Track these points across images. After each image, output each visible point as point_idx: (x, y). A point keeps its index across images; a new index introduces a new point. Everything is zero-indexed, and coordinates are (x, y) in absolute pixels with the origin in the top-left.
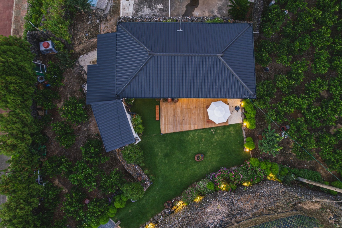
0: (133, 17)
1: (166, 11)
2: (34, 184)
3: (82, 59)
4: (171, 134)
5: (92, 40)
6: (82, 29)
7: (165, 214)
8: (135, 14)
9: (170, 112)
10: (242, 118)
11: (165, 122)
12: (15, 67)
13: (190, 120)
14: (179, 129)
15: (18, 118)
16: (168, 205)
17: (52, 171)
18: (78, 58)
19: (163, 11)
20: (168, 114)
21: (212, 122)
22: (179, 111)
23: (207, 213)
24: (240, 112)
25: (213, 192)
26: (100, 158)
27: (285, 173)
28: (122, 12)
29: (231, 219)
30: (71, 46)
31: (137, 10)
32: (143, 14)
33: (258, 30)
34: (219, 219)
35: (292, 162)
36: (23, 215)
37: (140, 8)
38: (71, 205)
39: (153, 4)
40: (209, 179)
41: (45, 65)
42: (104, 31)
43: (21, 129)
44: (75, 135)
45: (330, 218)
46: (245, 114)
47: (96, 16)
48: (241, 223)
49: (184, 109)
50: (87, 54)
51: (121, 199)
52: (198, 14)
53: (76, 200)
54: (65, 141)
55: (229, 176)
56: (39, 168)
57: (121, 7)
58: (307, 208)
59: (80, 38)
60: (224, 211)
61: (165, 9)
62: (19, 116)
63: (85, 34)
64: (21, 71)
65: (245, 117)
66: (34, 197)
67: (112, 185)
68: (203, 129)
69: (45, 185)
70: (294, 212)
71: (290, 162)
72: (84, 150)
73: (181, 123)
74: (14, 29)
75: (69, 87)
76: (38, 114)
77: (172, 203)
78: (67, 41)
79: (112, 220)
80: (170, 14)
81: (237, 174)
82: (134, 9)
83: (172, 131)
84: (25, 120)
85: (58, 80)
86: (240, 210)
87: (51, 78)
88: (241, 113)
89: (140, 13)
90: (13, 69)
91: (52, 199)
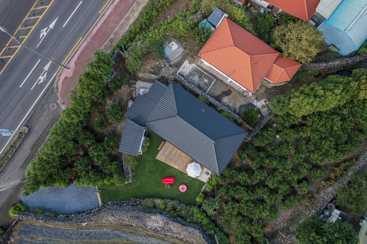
1: (208, 86)
3: (139, 83)
4: (161, 162)
5: (152, 75)
6: (151, 64)
7: (128, 203)
8: (188, 75)
9: (169, 150)
10: (207, 180)
11: (162, 153)
13: (177, 162)
14: (168, 162)
18: (137, 81)
19: (206, 85)
20: (167, 150)
22: (174, 152)
23: (151, 219)
24: (209, 176)
25: (162, 210)
27: (209, 227)
28: (181, 69)
29: (162, 230)
30: (137, 71)
31: (191, 74)
32: (193, 79)
33: (250, 138)
34: (155, 226)
35: (219, 224)
37: (194, 74)
39: (203, 77)
40: (165, 201)
41: (115, 72)
42: (163, 74)
46: (210, 180)
47: (164, 62)
48: (166, 236)
50: (144, 83)
51: (109, 179)
52: (226, 101)
53: (85, 163)
55: (177, 207)
57: (183, 66)
59: (146, 68)
60: (160, 223)
61: (208, 84)
63: (150, 68)
67: (110, 169)
68: (181, 171)
73: (171, 160)
74: (111, 38)
75: (121, 95)
77: (136, 200)
79: (97, 187)
81: (182, 209)
82: (189, 72)
83: (163, 161)
86: (169, 229)
89: (191, 77)
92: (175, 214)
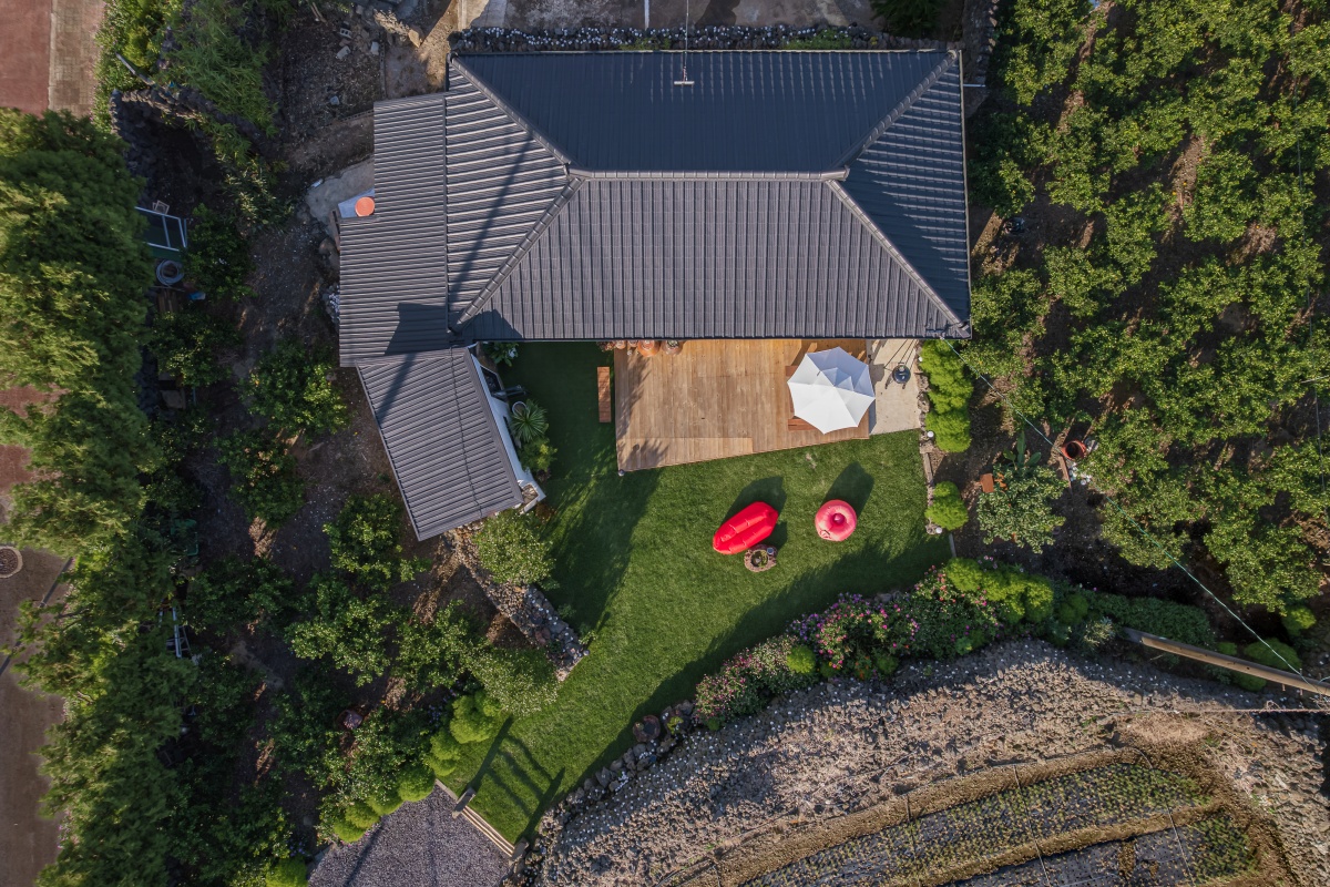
0: (507, 32)
2: (161, 655)
3: (319, 194)
5: (355, 122)
6: (316, 79)
7: (636, 763)
8: (514, 17)
9: (653, 393)
10: (919, 411)
11: (632, 427)
12: (71, 230)
13: (725, 421)
14: (686, 454)
15: (92, 419)
16: (645, 730)
17: (224, 611)
18: (306, 193)
19: (624, 7)
20: (647, 398)
21: (806, 427)
22: (685, 386)
23: (788, 759)
24: (914, 386)
25: (809, 685)
26: (397, 563)
27: (1077, 613)
28: (464, 12)
29: (875, 780)
30: (277, 147)
32: (546, 16)
33: (981, 75)
34: (832, 781)
35: (1104, 572)
36: (127, 764)
38: (296, 732)
40: (797, 635)
41: (183, 218)
42: (398, 85)
43: (105, 459)
44: (302, 481)
45: (1238, 775)
46: (933, 396)
47: (367, 29)
48: (912, 794)
49: (705, 380)
50: (339, 177)
51: (473, 710)
52: (757, 13)
53: (312, 713)
54: (265, 500)
55: (869, 625)
56: (176, 602)
58: (1155, 740)
59: (308, 112)
60: (847, 749)
62: (95, 413)
63: (327, 99)
64: (93, 245)
65: (932, 405)
66: (164, 701)
67: (442, 660)
68: (773, 454)
69: (200, 661)
70: (1108, 752)
71: (1099, 572)
72: (338, 534)
73: (694, 432)
74: (59, 83)
75: (274, 303)
76: (163, 404)
77: (661, 722)
78: (261, 128)
79: (444, 787)
80: (651, 16)
81: (899, 618)
84: (117, 425)
85: (233, 277)
86: (907, 749)
87: (206, 269)
88: (917, 391)
89: (534, 16)
90: (67, 239)
91: (227, 711)
92: (882, 663)
